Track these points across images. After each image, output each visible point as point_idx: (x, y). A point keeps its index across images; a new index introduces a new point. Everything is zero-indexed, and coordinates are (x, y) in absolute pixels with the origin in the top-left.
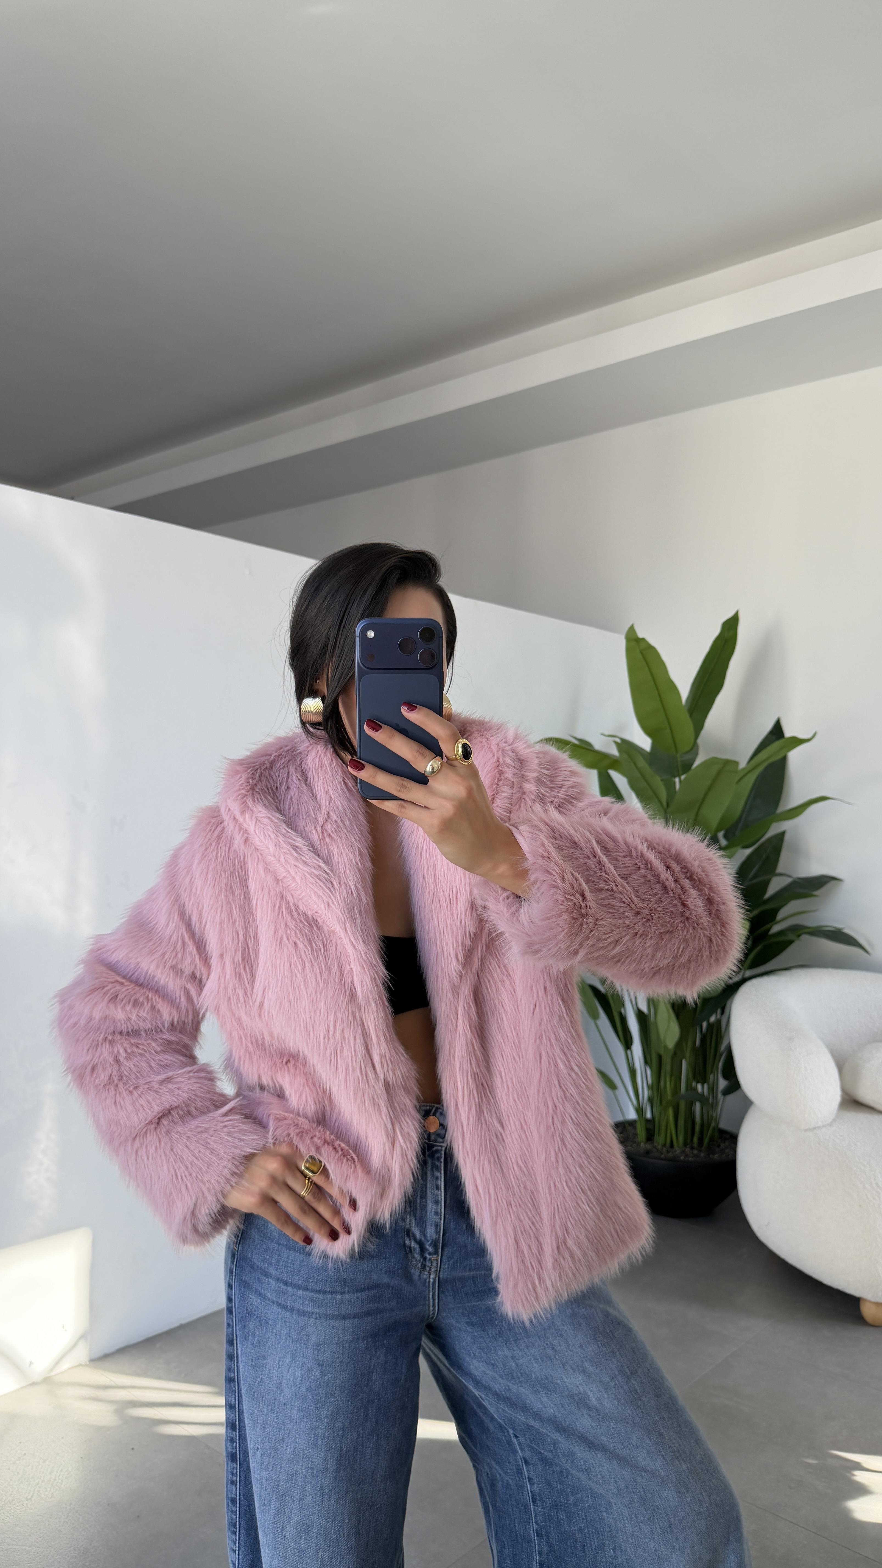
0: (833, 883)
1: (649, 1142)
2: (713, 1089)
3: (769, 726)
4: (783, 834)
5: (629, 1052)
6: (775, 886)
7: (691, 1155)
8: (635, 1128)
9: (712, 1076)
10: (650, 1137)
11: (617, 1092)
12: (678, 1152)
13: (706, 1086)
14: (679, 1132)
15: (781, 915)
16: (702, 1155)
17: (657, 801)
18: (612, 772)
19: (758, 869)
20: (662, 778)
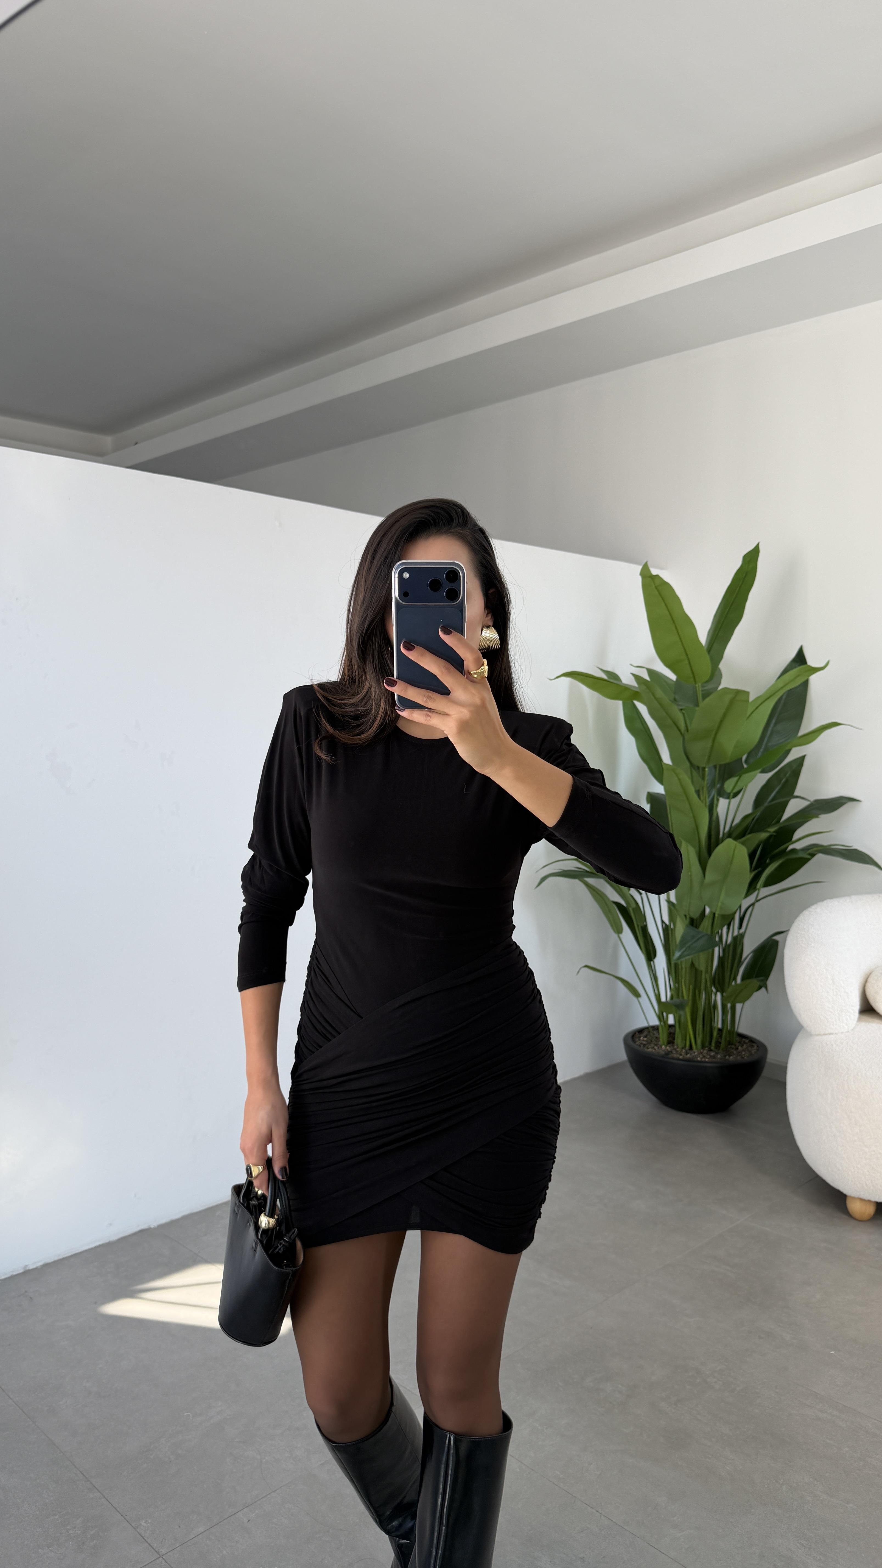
0: (850, 804)
1: (670, 1045)
3: (793, 654)
4: (803, 758)
5: (652, 963)
6: (793, 807)
7: (708, 1057)
8: (658, 1033)
10: (671, 1041)
11: (640, 999)
12: (696, 1053)
14: (697, 1036)
15: (797, 836)
16: (719, 1056)
17: (676, 729)
18: (636, 703)
19: (778, 793)
20: (681, 708)
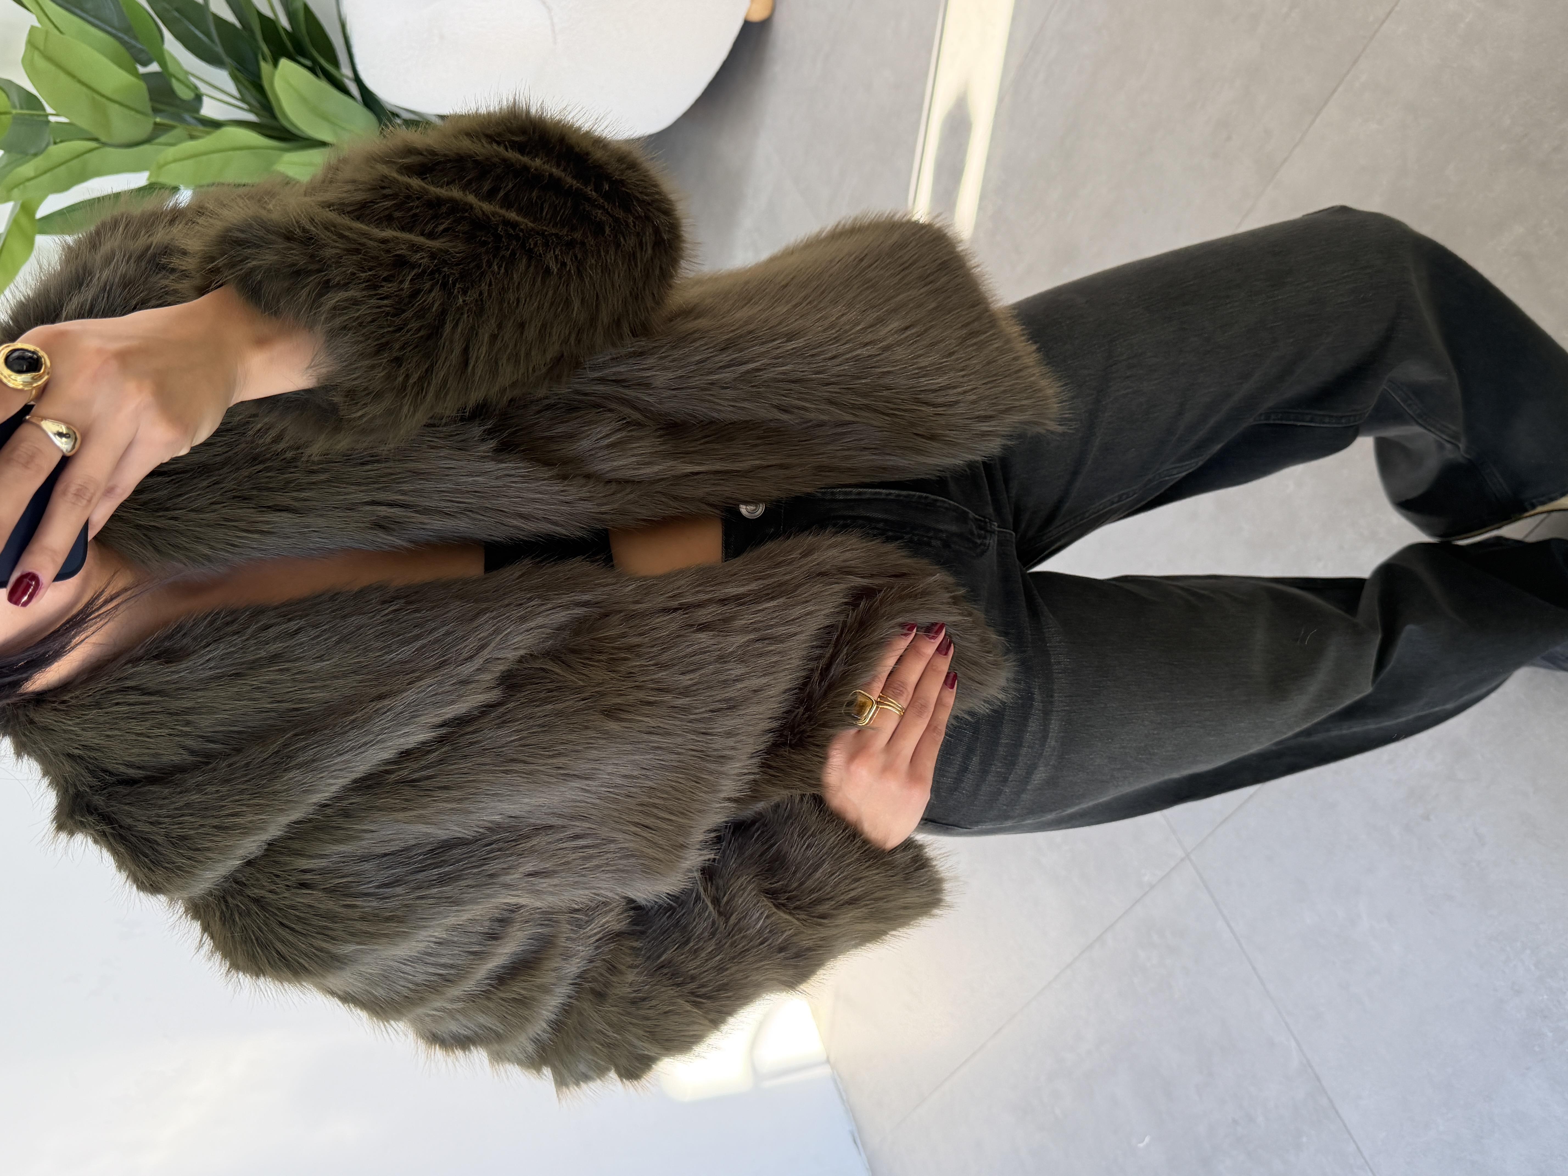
17: (87, 155)
18: (40, 213)
19: (197, 27)
20: (52, 141)
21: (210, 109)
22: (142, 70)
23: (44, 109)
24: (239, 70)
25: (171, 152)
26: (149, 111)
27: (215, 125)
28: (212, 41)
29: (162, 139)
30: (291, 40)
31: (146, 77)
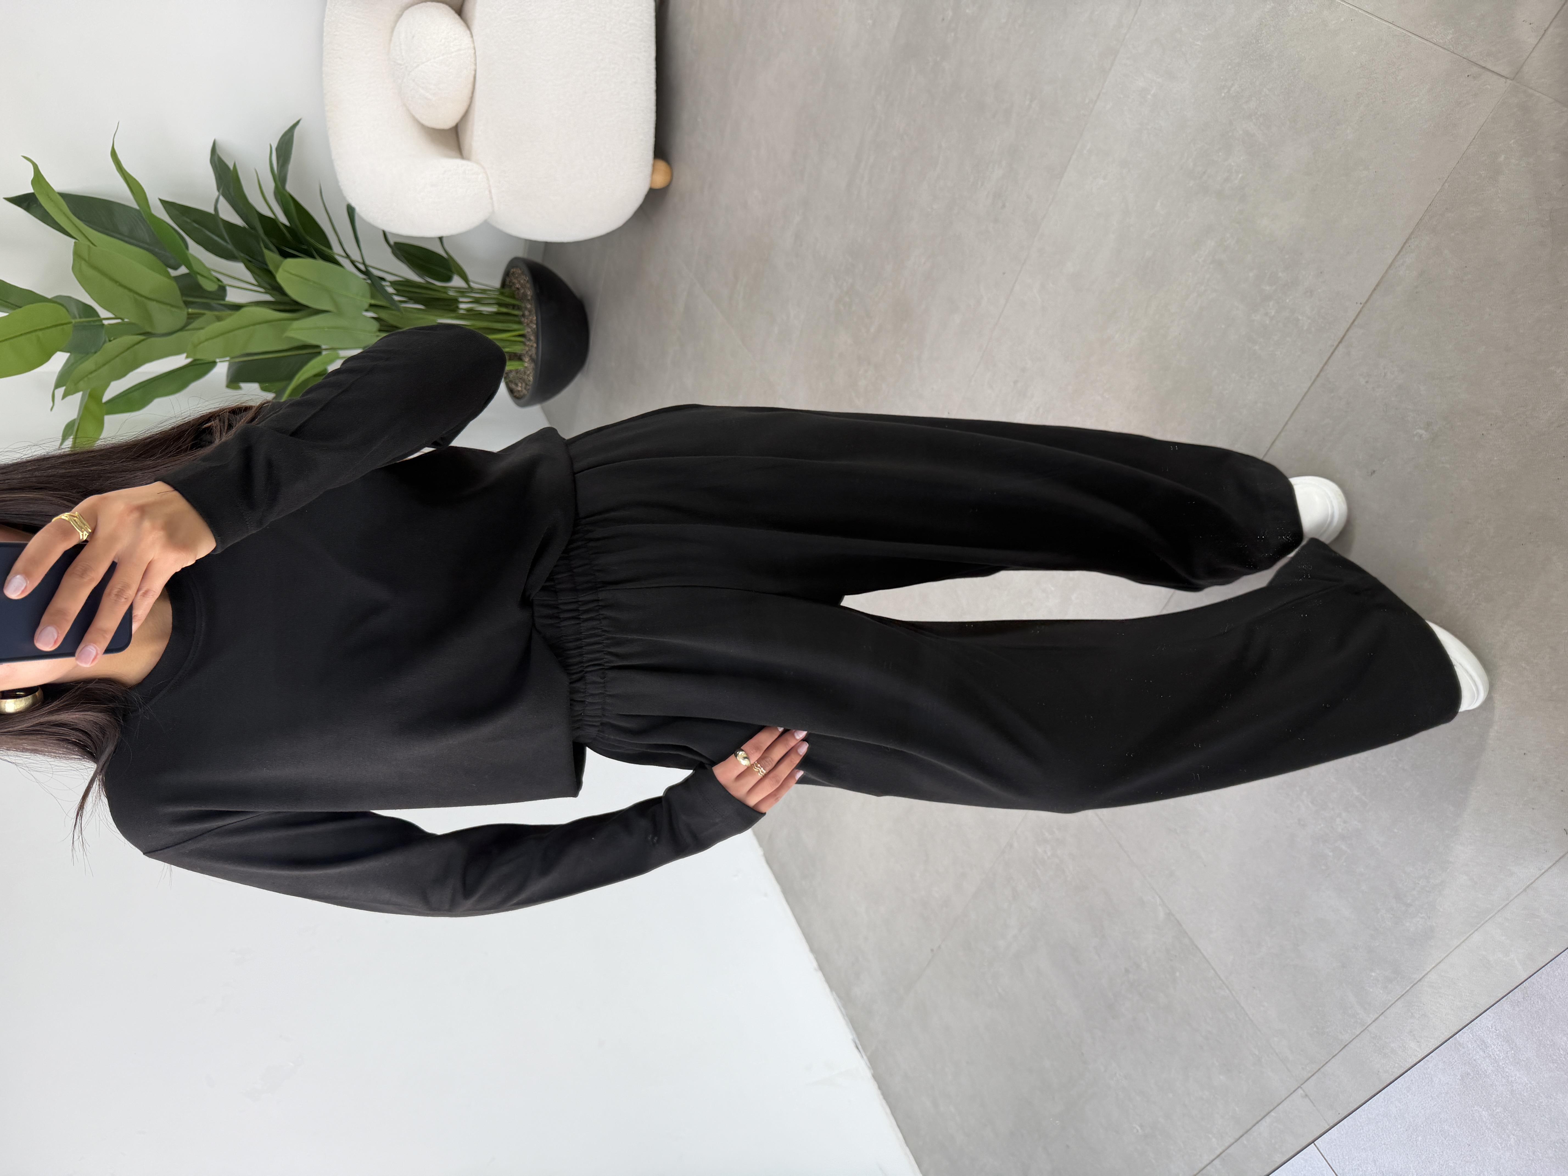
0: (218, 152)
2: (462, 292)
3: (18, 211)
4: (163, 202)
6: (230, 216)
7: (531, 317)
9: (452, 293)
12: (529, 330)
13: (461, 299)
15: (266, 212)
17: (136, 347)
19: (213, 233)
21: (233, 296)
22: (173, 273)
23: (97, 315)
24: (250, 261)
25: (202, 334)
26: (182, 304)
27: (237, 307)
28: (226, 242)
29: (195, 324)
30: (289, 232)
31: (176, 279)
